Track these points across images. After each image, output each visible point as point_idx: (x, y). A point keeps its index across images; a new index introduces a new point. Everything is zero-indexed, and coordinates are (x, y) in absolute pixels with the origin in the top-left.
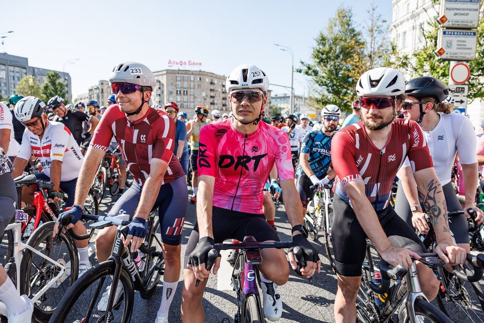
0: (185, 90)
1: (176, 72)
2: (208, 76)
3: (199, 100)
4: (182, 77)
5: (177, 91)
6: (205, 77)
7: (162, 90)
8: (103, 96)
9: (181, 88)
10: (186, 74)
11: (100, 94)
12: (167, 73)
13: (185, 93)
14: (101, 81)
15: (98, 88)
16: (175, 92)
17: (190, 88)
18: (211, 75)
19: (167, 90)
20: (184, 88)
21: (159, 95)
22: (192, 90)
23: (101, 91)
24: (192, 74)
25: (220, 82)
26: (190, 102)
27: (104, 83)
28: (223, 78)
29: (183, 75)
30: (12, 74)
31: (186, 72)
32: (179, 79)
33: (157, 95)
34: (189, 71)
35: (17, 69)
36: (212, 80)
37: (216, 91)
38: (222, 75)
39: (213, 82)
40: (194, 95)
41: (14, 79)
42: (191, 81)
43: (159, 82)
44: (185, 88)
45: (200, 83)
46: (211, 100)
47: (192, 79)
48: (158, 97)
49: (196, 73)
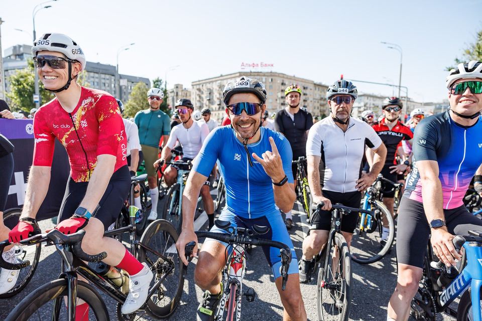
1: (248, 74)
2: (279, 76)
3: (270, 101)
6: (276, 78)
11: (175, 97)
18: (282, 75)
24: (264, 75)
25: (291, 82)
28: (294, 78)
31: (258, 74)
34: (261, 72)
36: (283, 81)
45: (271, 84)
46: (283, 101)
47: (264, 80)
49: (268, 74)
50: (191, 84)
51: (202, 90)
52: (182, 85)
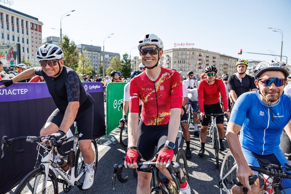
1: (179, 50)
2: (197, 51)
3: (192, 66)
4: (182, 53)
5: (179, 61)
6: (196, 52)
7: (170, 61)
8: (135, 66)
9: (181, 59)
10: (184, 51)
11: (134, 64)
12: (173, 51)
13: (184, 62)
14: (135, 57)
15: (133, 61)
16: (177, 61)
17: (187, 59)
18: (199, 50)
19: (173, 60)
21: (168, 64)
23: (134, 63)
24: (188, 50)
25: (205, 55)
26: (186, 67)
27: (136, 58)
28: (207, 52)
29: (183, 52)
30: (94, 55)
32: (180, 54)
33: (167, 64)
34: (186, 49)
35: (96, 53)
36: (200, 53)
37: (203, 60)
38: (206, 50)
39: (201, 54)
40: (189, 63)
41: (95, 58)
42: (187, 55)
43: (168, 56)
44: (184, 59)
45: (193, 56)
46: (199, 66)
47: (188, 53)
48: (167, 65)
49: (191, 50)
52: (138, 57)
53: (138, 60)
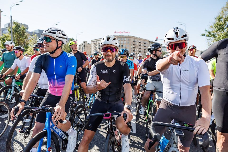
0: (122, 45)
1: (118, 37)
2: (132, 38)
4: (120, 39)
6: (131, 38)
8: (85, 48)
10: (122, 37)
13: (122, 46)
15: (83, 45)
17: (124, 44)
18: (134, 37)
20: (121, 44)
22: (125, 45)
23: (84, 46)
24: (125, 37)
25: (138, 41)
27: (85, 42)
28: (139, 39)
29: (121, 38)
31: (123, 36)
37: (136, 45)
39: (135, 41)
40: (126, 47)
42: (124, 41)
45: (129, 41)
46: (134, 49)
47: (125, 40)
49: (127, 37)
50: (91, 41)
51: (96, 44)
52: (87, 42)
53: (87, 44)
